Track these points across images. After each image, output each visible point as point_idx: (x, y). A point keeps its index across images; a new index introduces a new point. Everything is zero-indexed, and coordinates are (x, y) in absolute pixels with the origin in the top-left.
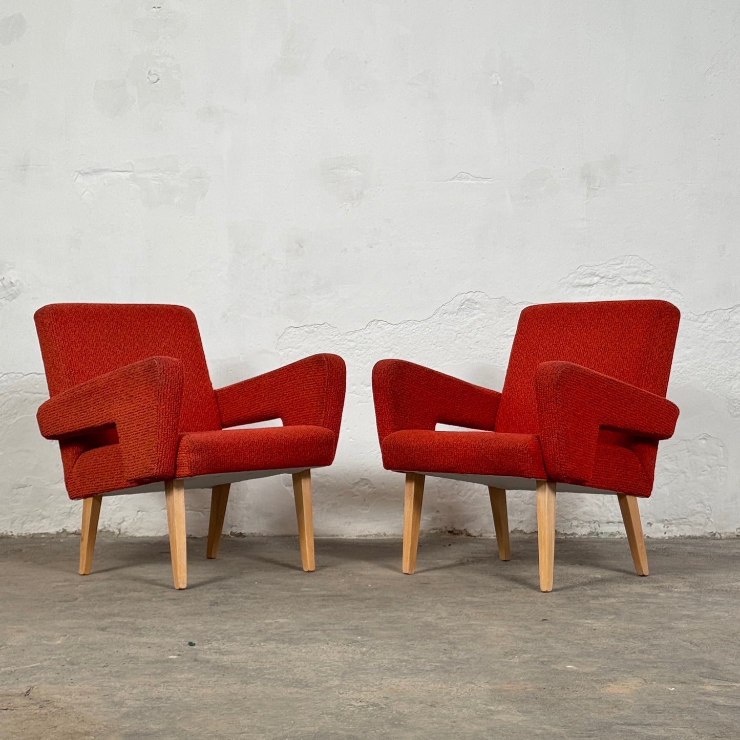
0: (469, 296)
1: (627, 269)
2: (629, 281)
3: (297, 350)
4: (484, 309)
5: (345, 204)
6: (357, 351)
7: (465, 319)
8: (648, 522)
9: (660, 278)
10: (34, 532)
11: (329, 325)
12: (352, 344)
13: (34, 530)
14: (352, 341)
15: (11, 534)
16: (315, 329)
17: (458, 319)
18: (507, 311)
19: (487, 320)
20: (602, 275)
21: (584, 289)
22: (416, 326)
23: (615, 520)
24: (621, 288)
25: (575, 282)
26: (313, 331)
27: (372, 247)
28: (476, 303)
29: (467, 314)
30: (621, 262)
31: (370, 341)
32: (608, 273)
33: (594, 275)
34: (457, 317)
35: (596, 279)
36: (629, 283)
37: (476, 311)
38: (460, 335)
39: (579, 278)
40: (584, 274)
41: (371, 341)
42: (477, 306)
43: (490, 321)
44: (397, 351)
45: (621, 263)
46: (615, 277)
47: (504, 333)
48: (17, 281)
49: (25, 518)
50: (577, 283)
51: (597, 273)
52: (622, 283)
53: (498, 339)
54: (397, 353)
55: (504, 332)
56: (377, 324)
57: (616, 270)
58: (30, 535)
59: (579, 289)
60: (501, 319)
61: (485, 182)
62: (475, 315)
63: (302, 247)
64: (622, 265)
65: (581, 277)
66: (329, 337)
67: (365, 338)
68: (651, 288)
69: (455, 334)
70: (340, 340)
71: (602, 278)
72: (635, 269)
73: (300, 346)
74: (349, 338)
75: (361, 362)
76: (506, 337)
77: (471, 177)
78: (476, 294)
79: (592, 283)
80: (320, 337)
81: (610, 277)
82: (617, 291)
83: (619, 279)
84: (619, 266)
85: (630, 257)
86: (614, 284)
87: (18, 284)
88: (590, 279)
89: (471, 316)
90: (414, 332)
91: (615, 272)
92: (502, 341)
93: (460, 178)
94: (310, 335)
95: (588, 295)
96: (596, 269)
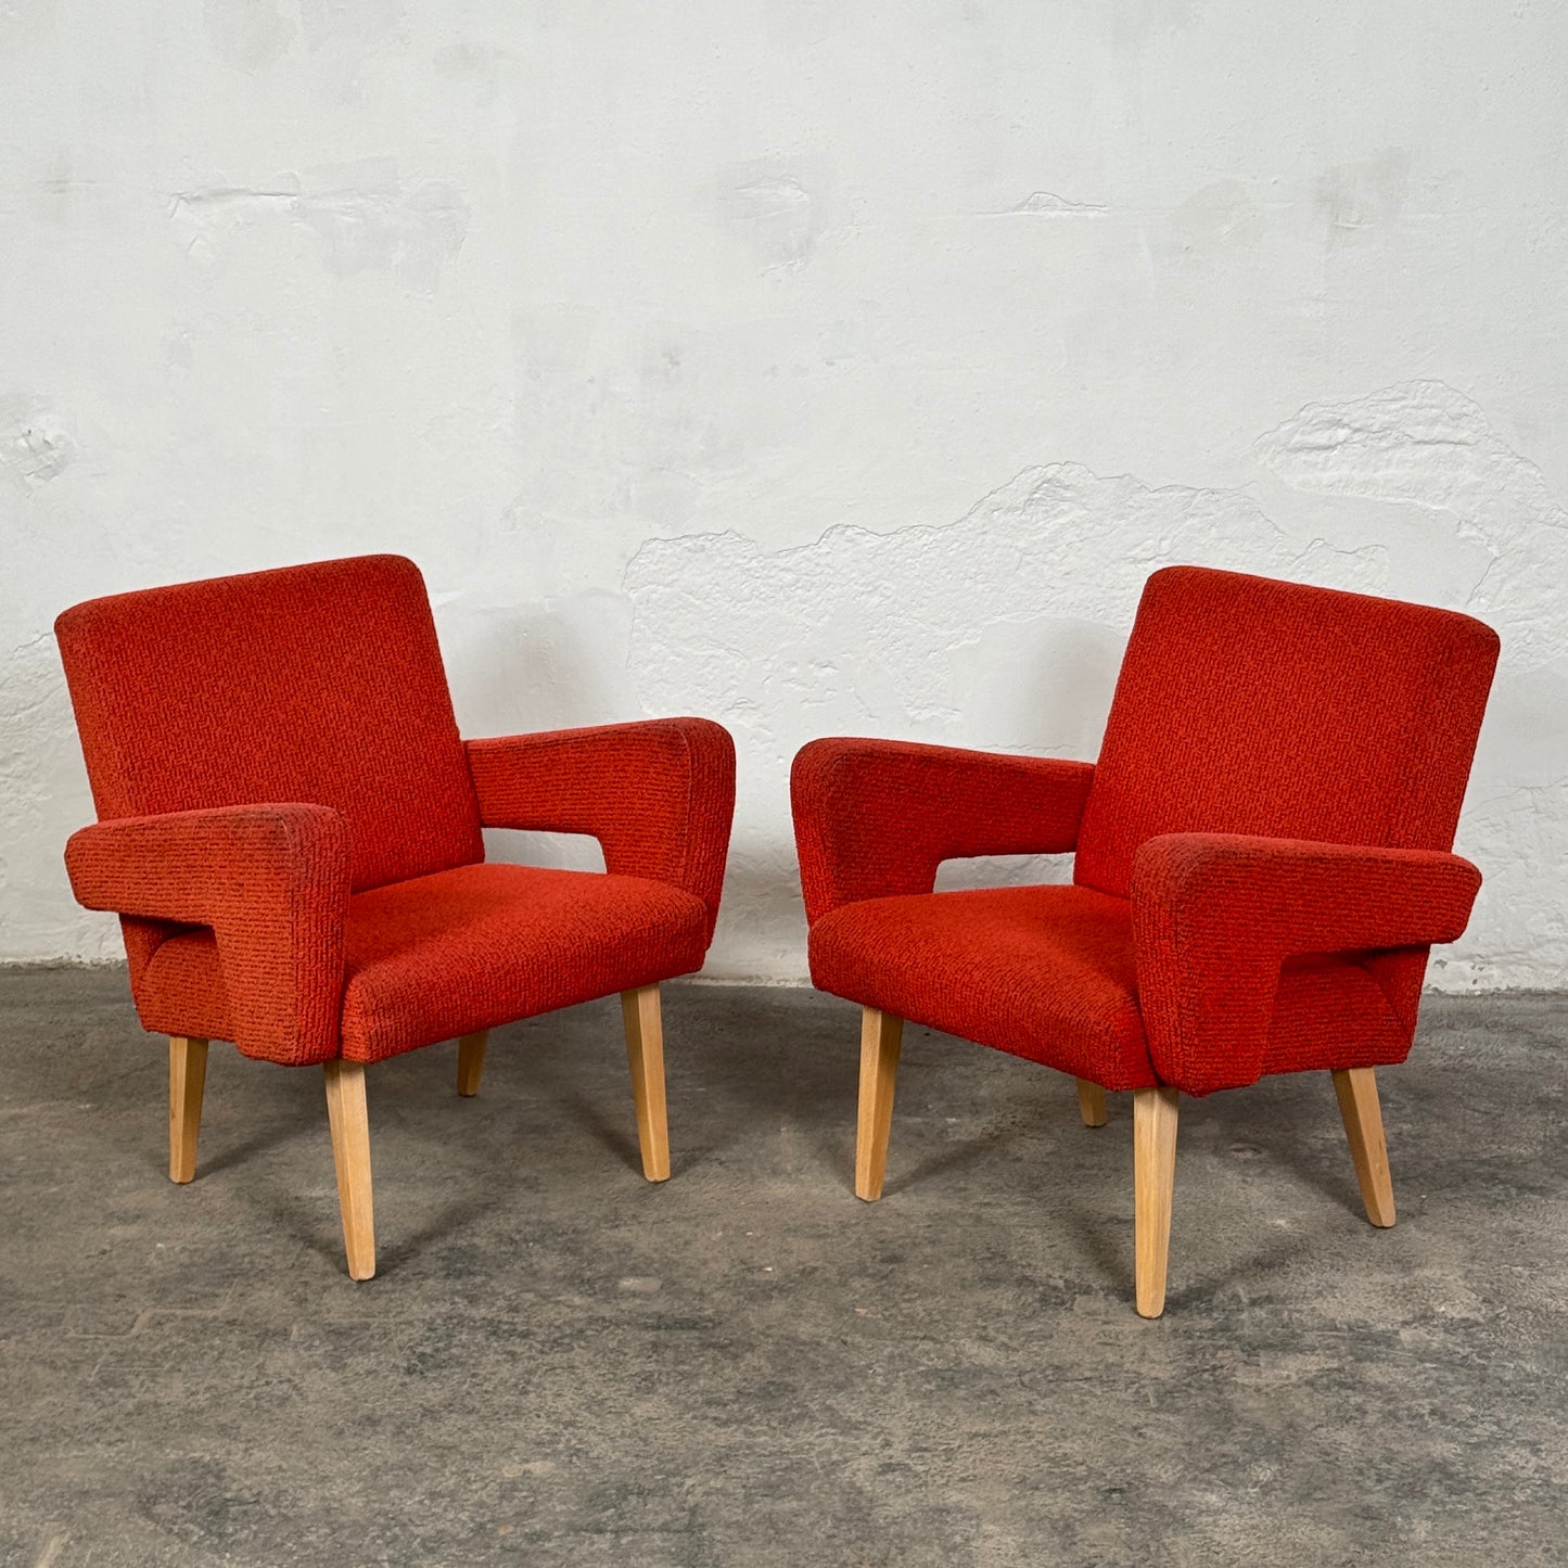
0: (1050, 472)
1: (1414, 411)
2: (1418, 438)
3: (668, 590)
4: (1084, 500)
5: (773, 266)
6: (799, 592)
7: (1040, 524)
8: (1437, 960)
9: (1491, 433)
11: (738, 535)
12: (789, 577)
14: (789, 570)
15: (78, 960)
16: (708, 544)
17: (1023, 522)
18: (1136, 505)
19: (1091, 525)
20: (1357, 425)
21: (1313, 457)
22: (931, 539)
24: (1398, 454)
25: (1293, 441)
26: (703, 549)
27: (832, 364)
28: (1067, 488)
29: (1047, 511)
30: (1401, 394)
31: (827, 570)
32: (1371, 422)
33: (1338, 424)
34: (1023, 517)
35: (1342, 433)
36: (1418, 442)
37: (1065, 506)
38: (1028, 558)
39: (1303, 433)
40: (1314, 422)
41: (831, 571)
42: (1068, 494)
43: (1098, 527)
44: (889, 594)
45: (1404, 398)
46: (1386, 428)
47: (1129, 554)
48: (60, 438)
49: (104, 929)
50: (1297, 442)
51: (1346, 420)
52: (1402, 444)
53: (1114, 566)
54: (888, 597)
55: (1129, 550)
56: (843, 532)
57: (1389, 412)
58: (117, 962)
59: (1302, 456)
60: (1123, 522)
61: (1091, 215)
62: (1064, 513)
63: (677, 364)
64: (1404, 403)
65: (1309, 428)
66: (740, 561)
67: (817, 565)
68: (1469, 454)
69: (1017, 555)
70: (763, 568)
71: (1357, 430)
72: (1434, 411)
73: (676, 580)
74: (781, 563)
75: (808, 615)
76: (1132, 563)
77: (1059, 203)
78: (1067, 468)
79: (1333, 443)
80: (718, 560)
81: (1375, 428)
82: (1389, 460)
83: (1395, 434)
84: (1398, 405)
85: (1424, 384)
86: (1384, 444)
87: (61, 443)
88: (1328, 433)
89: (1056, 516)
90: (927, 552)
91: (1387, 418)
92: (1122, 572)
93: (1035, 206)
94: (697, 556)
95: (1321, 470)
96: (1344, 410)
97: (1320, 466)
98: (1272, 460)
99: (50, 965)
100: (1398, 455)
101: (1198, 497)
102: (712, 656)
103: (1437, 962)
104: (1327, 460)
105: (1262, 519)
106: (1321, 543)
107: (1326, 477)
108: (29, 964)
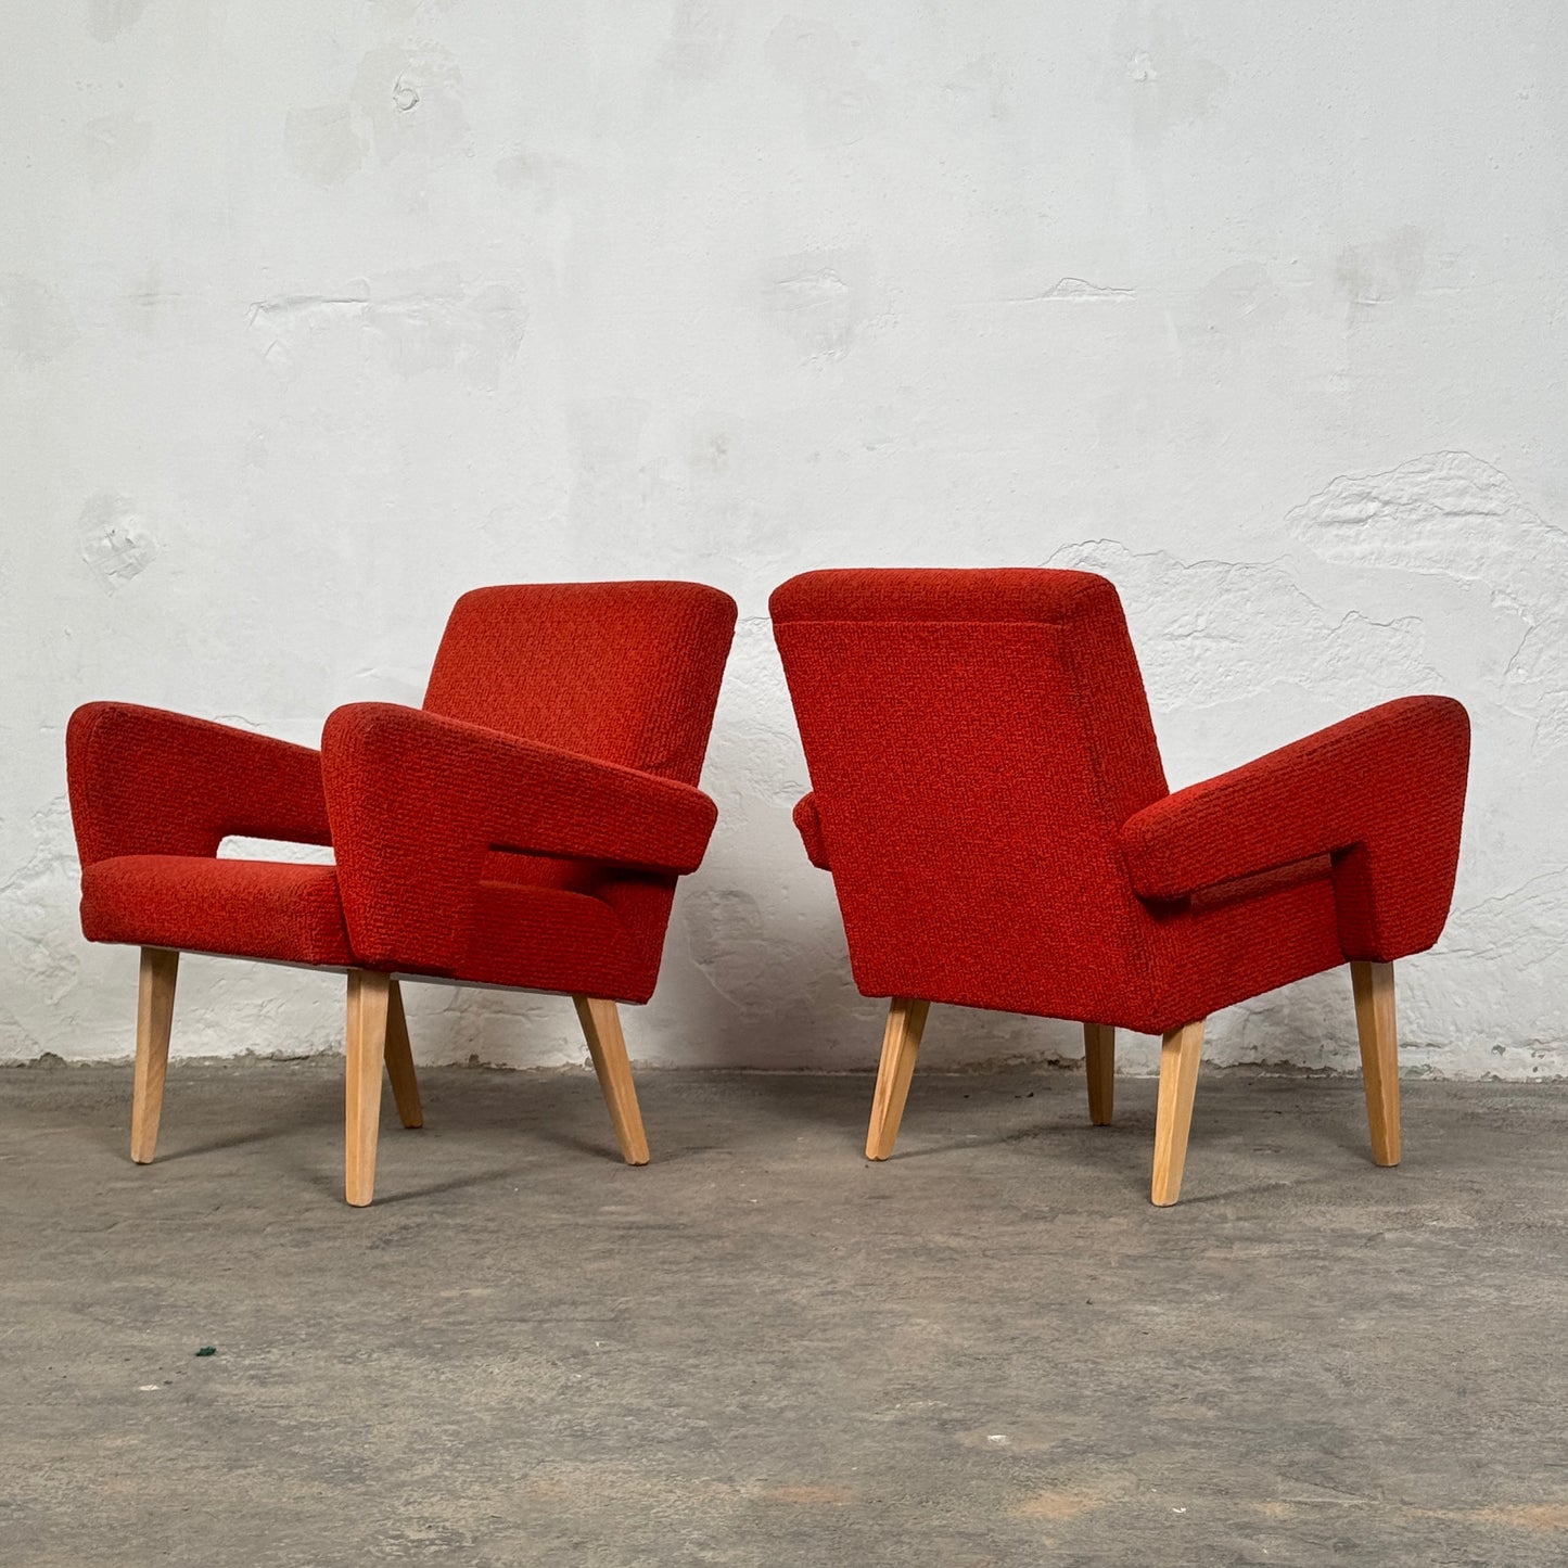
0: (1087, 550)
1: (1442, 483)
2: (1447, 509)
5: (813, 356)
8: (1495, 1044)
9: (1519, 502)
10: (188, 1055)
13: (190, 1051)
16: (755, 629)
18: (1171, 582)
20: (1387, 498)
21: (1345, 530)
23: (1419, 1041)
24: (1429, 526)
25: (1324, 515)
27: (873, 449)
28: (1103, 566)
30: (1428, 466)
32: (1399, 494)
33: (1367, 497)
35: (1373, 507)
36: (1448, 514)
39: (1333, 507)
40: (1344, 495)
45: (1430, 470)
46: (1416, 500)
47: (1166, 631)
48: (141, 536)
50: (1328, 516)
51: (1374, 494)
52: (1432, 516)
53: (1152, 643)
55: (1166, 627)
57: (1417, 485)
58: (182, 1060)
59: (1334, 530)
60: (1159, 599)
61: (1119, 299)
63: (724, 452)
64: (1431, 475)
65: (1338, 502)
68: (1500, 525)
71: (1386, 503)
72: (1462, 482)
76: (1170, 639)
77: (1088, 288)
78: (1102, 546)
79: (1363, 516)
81: (1404, 500)
82: (1420, 533)
83: (1424, 505)
84: (1425, 477)
85: (1450, 455)
86: (1414, 517)
87: (143, 543)
88: (1358, 507)
91: (1416, 489)
92: (1160, 648)
93: (1064, 292)
94: (745, 640)
95: (1355, 543)
96: (1371, 484)
97: (1352, 540)
98: (1304, 534)
99: (116, 1063)
100: (1429, 528)
101: (1233, 572)
102: (761, 740)
103: (1495, 1048)
104: (1358, 534)
105: (1297, 593)
106: (1356, 615)
107: (1359, 550)
108: (99, 1062)
